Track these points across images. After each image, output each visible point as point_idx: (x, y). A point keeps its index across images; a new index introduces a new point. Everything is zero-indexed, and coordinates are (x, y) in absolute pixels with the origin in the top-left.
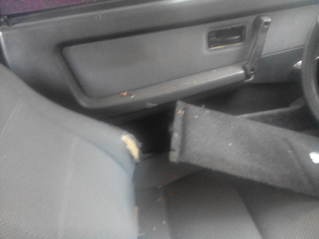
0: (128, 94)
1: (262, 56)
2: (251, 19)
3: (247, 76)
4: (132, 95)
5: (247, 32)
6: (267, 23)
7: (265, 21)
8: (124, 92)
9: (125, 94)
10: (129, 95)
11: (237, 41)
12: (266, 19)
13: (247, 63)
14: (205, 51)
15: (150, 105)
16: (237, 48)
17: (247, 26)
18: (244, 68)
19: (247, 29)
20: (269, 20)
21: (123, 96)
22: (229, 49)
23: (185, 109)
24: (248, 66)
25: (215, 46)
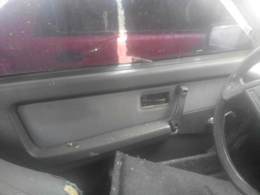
0: (73, 144)
1: (184, 113)
2: (173, 87)
3: (173, 130)
4: (77, 145)
5: (170, 96)
6: (185, 91)
7: (184, 89)
8: (70, 142)
9: (71, 144)
10: (75, 145)
11: (164, 102)
12: (184, 88)
13: (172, 119)
14: (139, 109)
15: (92, 154)
16: (163, 108)
17: (170, 92)
18: (170, 124)
19: (170, 94)
20: (187, 89)
21: (69, 146)
22: (157, 108)
23: (123, 160)
24: (172, 122)
25: (146, 106)
